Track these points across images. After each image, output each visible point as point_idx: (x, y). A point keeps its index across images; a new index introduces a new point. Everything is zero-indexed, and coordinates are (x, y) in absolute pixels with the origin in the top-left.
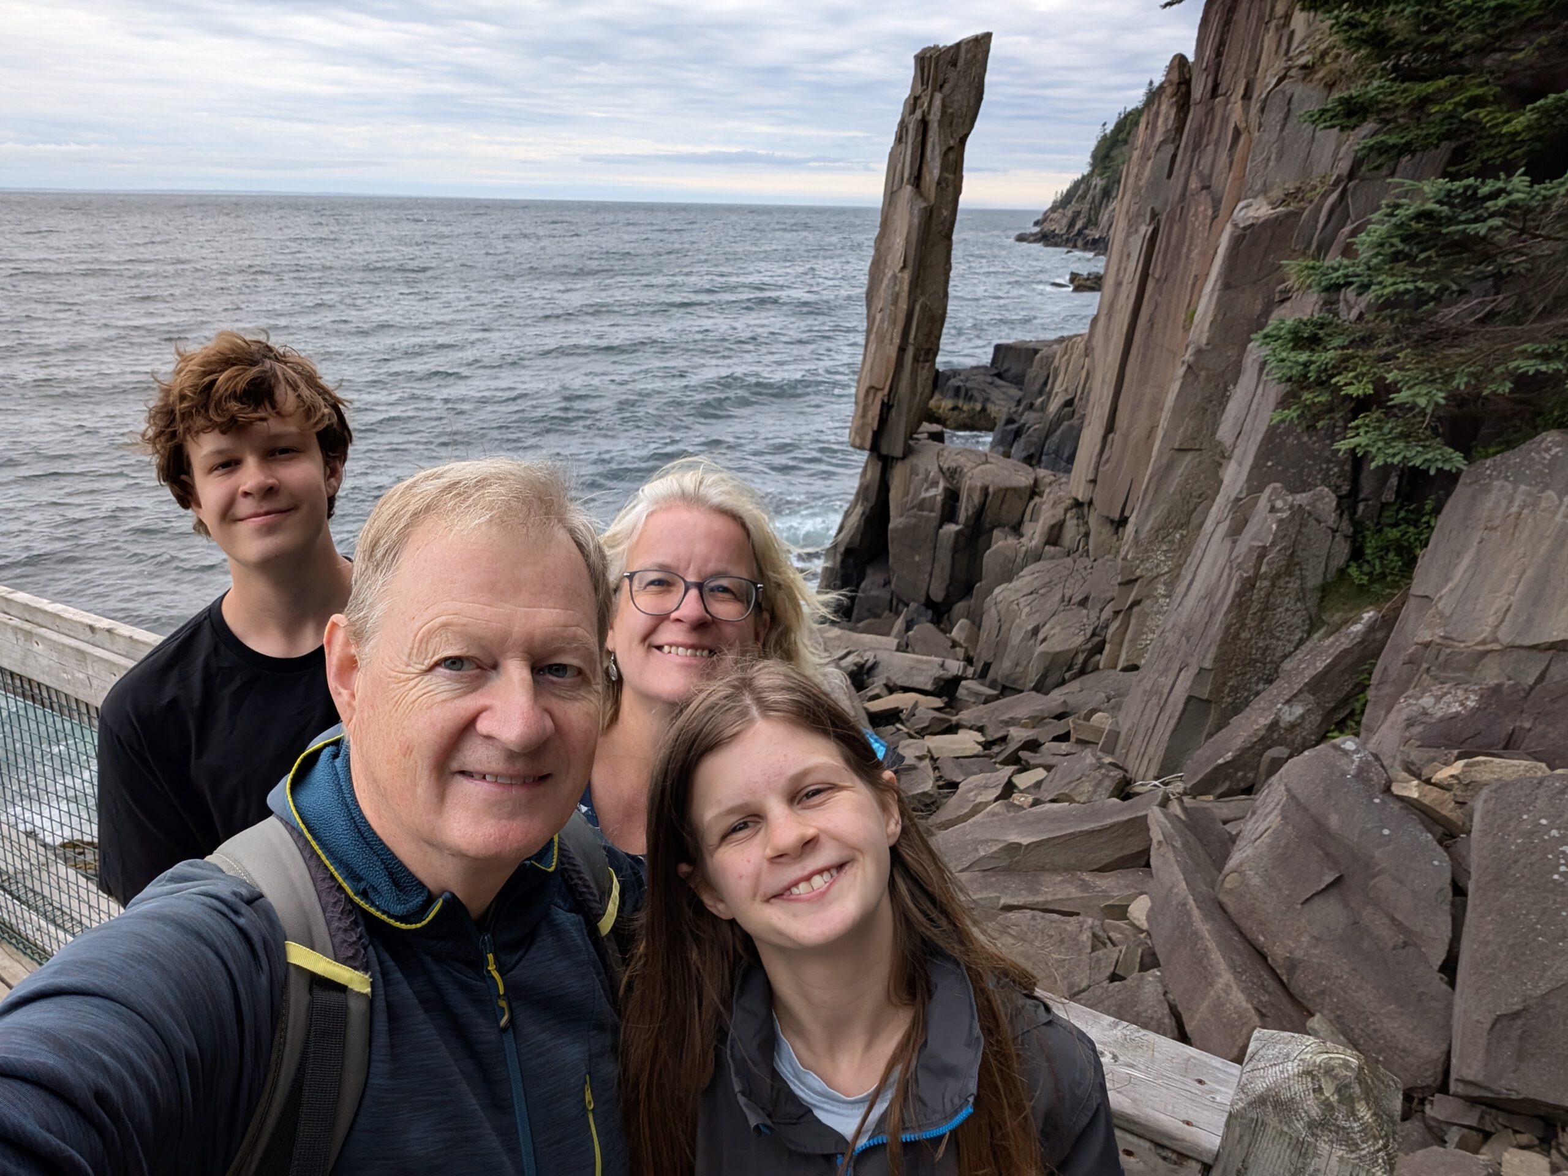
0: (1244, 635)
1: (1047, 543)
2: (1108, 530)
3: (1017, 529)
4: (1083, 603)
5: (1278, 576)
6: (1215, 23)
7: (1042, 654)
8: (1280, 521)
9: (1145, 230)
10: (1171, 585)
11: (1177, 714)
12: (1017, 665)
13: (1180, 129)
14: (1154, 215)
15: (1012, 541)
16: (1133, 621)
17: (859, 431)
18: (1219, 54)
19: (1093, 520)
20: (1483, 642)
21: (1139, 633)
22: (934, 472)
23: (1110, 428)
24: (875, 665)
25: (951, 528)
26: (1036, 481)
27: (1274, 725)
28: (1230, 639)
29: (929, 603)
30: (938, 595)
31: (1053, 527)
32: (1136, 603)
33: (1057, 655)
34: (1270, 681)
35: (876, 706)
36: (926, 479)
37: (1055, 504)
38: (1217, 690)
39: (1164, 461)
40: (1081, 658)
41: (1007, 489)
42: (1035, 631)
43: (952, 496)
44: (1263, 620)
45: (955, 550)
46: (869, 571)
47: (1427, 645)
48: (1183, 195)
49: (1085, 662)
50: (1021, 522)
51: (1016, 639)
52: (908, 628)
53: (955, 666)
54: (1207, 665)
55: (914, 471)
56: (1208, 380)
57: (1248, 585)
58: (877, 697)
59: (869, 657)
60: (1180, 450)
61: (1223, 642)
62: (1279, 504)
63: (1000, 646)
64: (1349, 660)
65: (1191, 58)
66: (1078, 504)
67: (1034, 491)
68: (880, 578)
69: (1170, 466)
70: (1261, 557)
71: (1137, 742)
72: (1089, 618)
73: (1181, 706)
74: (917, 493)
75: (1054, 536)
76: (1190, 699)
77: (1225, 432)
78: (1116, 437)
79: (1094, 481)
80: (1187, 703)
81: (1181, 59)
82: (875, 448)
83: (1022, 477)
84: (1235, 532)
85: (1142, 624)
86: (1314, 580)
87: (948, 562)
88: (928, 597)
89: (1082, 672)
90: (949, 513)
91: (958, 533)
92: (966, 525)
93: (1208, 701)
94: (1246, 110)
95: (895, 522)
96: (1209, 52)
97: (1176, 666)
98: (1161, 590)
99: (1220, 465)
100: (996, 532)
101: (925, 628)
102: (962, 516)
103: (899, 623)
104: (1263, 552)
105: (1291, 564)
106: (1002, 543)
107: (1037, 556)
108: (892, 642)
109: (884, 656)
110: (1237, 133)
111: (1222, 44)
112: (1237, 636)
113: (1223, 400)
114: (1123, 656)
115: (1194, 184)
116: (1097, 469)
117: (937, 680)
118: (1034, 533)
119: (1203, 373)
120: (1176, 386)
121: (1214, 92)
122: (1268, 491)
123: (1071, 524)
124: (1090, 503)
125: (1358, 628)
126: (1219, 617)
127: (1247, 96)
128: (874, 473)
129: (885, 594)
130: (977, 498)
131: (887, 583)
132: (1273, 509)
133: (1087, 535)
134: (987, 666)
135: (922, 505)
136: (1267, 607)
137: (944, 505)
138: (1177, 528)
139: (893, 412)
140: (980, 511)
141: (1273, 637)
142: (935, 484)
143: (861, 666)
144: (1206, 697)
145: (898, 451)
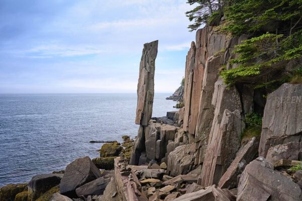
0: (226, 147)
1: (180, 142)
2: (192, 137)
3: (173, 140)
4: (189, 154)
5: (231, 131)
6: (199, 34)
7: (182, 166)
8: (229, 118)
9: (191, 73)
10: (207, 141)
11: (214, 170)
12: (176, 170)
13: (195, 54)
14: (193, 71)
15: (173, 142)
16: (200, 151)
17: (137, 120)
18: (200, 40)
19: (189, 136)
20: (283, 136)
21: (202, 154)
22: (154, 128)
23: (190, 114)
24: (143, 173)
25: (159, 141)
26: (176, 129)
27: (238, 168)
28: (223, 148)
29: (156, 159)
30: (157, 157)
31: (181, 138)
32: (201, 147)
33: (185, 166)
34: (234, 159)
35: (143, 182)
36: (152, 130)
37: (180, 133)
38: (223, 162)
39: (201, 112)
40: (191, 166)
41: (170, 131)
42: (180, 161)
43: (159, 133)
44: (230, 143)
45: (160, 146)
46: (142, 154)
47: (270, 139)
48: (198, 66)
49: (192, 167)
50: (174, 138)
51: (175, 164)
52: (151, 165)
53: (162, 171)
54: (219, 155)
55: (150, 129)
56: (208, 93)
57: (225, 134)
58: (143, 180)
59: (141, 171)
60: (204, 109)
61: (222, 149)
62: (228, 114)
63: (172, 167)
64: (251, 150)
65: (195, 42)
66: (185, 133)
67: (176, 131)
68: (144, 155)
69: (203, 113)
70: (226, 126)
71: (206, 180)
72: (191, 157)
73: (215, 167)
74: (151, 133)
75: (181, 140)
76: (217, 165)
77: (213, 103)
78: (191, 116)
79: (188, 127)
80: (216, 167)
81: (193, 43)
82: (141, 124)
83: (173, 128)
84: (219, 122)
85: (203, 152)
86: (239, 132)
87: (159, 149)
88: (155, 158)
89: (191, 170)
90: (158, 138)
91: (161, 142)
92: (162, 140)
93: (221, 165)
94: (207, 48)
95: (147, 141)
96: (198, 40)
97: (212, 157)
98: (206, 143)
99: (213, 111)
100: (169, 141)
101: (155, 165)
102: (161, 138)
103: (149, 164)
104: (227, 126)
105: (233, 128)
106: (170, 143)
107: (178, 145)
108: (147, 167)
109: (145, 170)
110: (206, 52)
111: (200, 38)
112: (224, 147)
113: (211, 97)
114: (200, 161)
115: (199, 63)
116: (188, 124)
117: (158, 174)
118: (177, 140)
119: (206, 92)
120: (201, 95)
121: (200, 46)
122: (225, 111)
123: (184, 137)
124: (188, 132)
125: (251, 142)
126: (220, 142)
127: (206, 46)
128: (141, 131)
129: (145, 158)
130: (164, 133)
131: (146, 156)
132: (227, 115)
133: (188, 139)
134: (170, 172)
135: (152, 136)
136: (230, 139)
137: (157, 135)
138: (207, 127)
139: (144, 116)
140: (165, 136)
141: (233, 147)
142: (155, 131)
143: (139, 173)
144: (220, 164)
145: (146, 124)
